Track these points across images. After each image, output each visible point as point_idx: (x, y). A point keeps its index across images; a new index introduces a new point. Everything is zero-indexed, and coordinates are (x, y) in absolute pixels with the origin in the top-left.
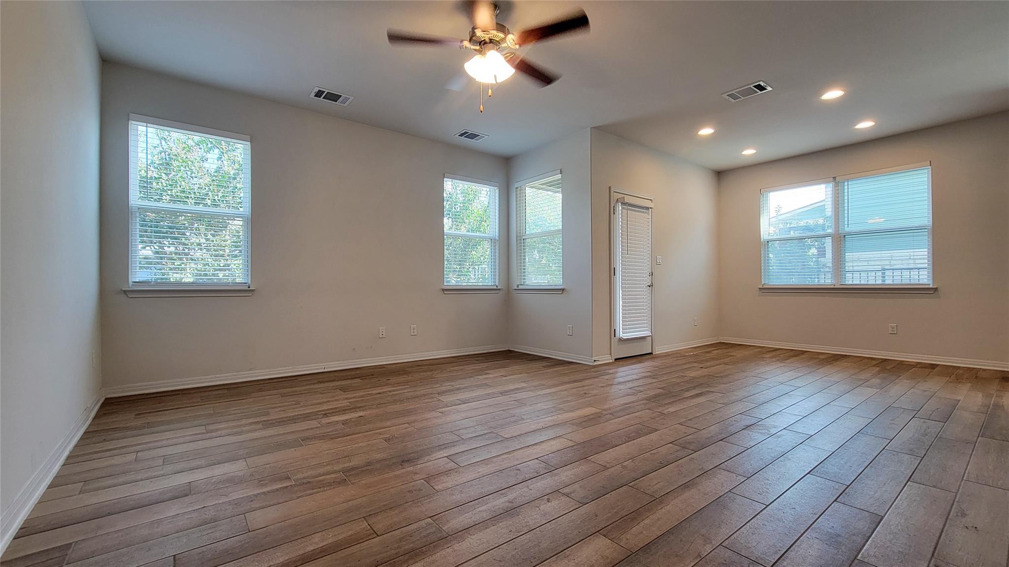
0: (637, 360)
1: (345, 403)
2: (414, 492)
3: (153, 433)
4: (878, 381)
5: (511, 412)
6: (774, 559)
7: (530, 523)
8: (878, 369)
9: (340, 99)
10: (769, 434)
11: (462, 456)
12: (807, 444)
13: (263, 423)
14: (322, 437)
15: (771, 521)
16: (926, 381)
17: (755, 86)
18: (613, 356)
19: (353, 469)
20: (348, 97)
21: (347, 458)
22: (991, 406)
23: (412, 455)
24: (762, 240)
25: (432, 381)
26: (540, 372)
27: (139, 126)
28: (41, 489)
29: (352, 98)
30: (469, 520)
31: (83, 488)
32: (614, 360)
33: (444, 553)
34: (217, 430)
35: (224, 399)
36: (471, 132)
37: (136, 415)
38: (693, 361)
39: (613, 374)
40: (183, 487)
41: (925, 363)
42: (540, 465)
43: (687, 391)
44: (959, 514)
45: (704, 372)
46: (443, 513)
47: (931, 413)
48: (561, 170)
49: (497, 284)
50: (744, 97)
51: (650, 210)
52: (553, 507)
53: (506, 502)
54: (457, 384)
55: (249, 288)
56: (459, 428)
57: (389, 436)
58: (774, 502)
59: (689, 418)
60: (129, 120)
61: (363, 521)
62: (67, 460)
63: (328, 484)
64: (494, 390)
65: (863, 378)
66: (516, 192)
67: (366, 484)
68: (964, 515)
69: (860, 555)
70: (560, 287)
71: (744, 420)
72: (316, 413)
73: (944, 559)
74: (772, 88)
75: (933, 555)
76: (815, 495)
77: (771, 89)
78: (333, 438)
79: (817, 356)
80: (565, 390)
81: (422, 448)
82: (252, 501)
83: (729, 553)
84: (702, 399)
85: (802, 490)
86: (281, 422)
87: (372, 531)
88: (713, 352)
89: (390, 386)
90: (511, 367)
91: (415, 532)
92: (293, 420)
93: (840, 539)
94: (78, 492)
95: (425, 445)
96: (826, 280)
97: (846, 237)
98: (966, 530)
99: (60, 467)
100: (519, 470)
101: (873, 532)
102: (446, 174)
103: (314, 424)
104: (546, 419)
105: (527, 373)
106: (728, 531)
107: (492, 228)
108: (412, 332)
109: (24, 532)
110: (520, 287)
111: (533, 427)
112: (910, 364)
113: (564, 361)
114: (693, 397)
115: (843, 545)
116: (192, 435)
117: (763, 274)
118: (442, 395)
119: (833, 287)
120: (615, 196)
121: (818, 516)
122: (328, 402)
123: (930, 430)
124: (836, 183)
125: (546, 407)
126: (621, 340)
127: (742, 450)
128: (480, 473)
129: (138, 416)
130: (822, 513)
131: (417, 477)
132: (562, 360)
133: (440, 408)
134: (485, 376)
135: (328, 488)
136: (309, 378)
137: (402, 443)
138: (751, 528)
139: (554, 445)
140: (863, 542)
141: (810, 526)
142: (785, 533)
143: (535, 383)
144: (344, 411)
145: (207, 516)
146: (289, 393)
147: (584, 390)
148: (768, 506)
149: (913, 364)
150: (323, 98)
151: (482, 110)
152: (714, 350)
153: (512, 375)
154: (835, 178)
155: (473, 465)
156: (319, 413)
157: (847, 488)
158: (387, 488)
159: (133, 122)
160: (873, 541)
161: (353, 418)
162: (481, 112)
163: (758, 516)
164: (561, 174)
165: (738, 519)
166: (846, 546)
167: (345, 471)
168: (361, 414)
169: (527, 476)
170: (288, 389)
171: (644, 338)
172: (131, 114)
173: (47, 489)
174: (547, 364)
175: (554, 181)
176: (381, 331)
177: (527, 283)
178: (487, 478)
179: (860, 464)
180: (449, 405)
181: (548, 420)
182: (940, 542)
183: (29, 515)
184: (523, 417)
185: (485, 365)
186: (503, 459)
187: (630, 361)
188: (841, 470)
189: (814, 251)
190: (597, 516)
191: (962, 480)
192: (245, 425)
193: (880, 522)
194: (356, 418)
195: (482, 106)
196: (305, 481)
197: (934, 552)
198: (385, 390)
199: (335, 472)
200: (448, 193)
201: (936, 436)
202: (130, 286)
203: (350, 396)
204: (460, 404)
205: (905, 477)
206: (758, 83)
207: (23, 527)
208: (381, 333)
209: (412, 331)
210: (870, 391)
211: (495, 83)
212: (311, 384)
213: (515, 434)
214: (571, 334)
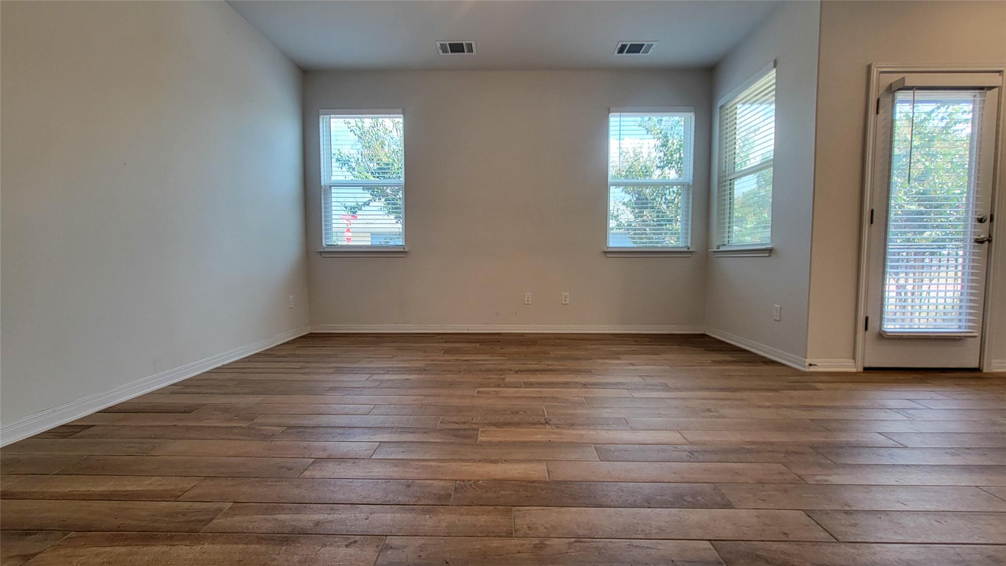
18: (858, 361)
27: (335, 119)
32: (861, 369)
36: (629, 44)
48: (775, 61)
49: (689, 245)
55: (404, 249)
60: (319, 116)
70: (768, 247)
102: (611, 108)
108: (563, 301)
110: (722, 248)
113: (766, 358)
126: (882, 336)
132: (763, 357)
150: (451, 52)
159: (324, 116)
164: (775, 68)
171: (953, 339)
172: (322, 110)
176: (526, 297)
177: (731, 242)
202: (323, 247)
214: (778, 319)
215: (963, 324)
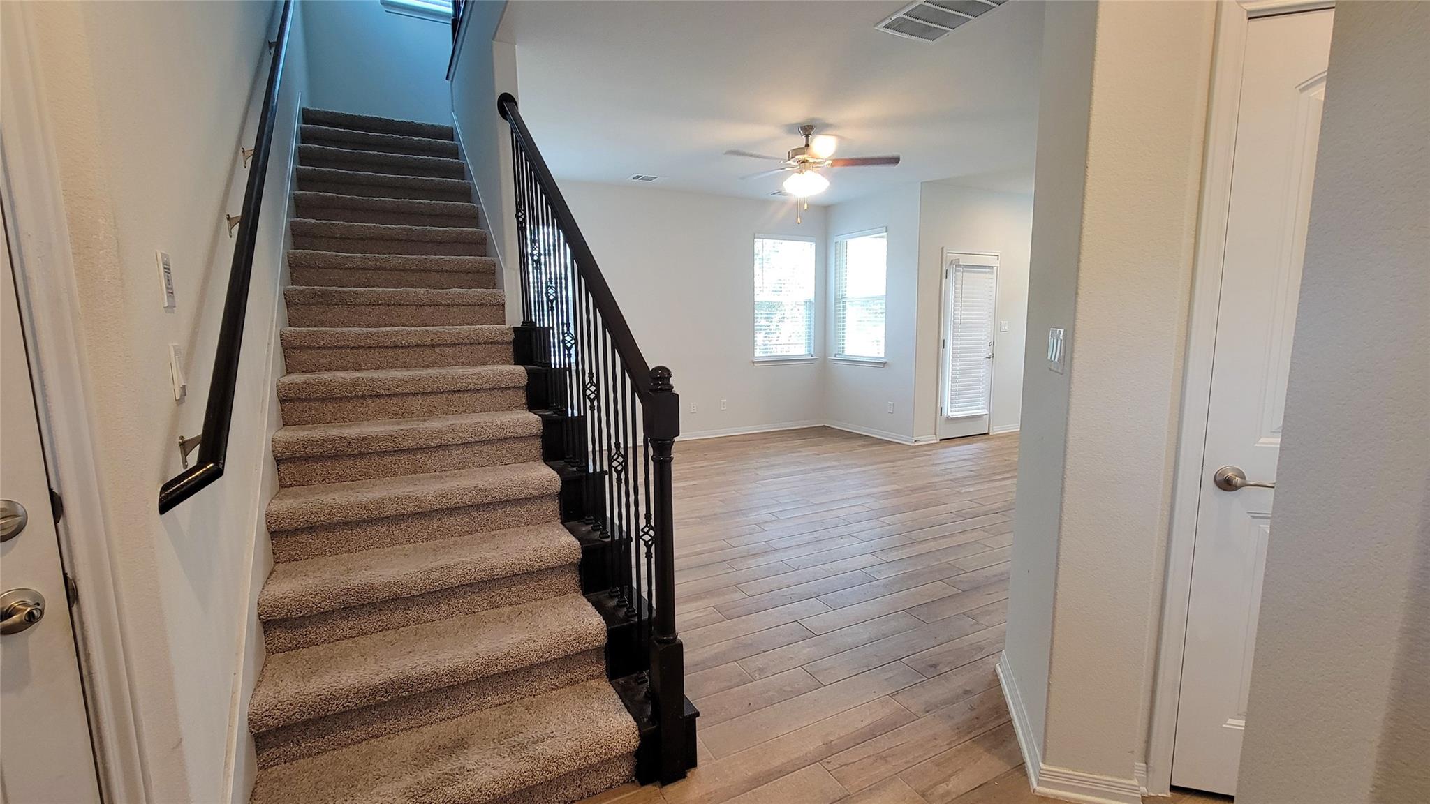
0: (966, 441)
9: (655, 179)
18: (938, 436)
26: (857, 451)
32: (939, 441)
39: (938, 454)
48: (887, 228)
49: (812, 352)
51: (995, 268)
64: (807, 468)
66: (836, 246)
70: (882, 360)
102: (756, 234)
107: (807, 290)
108: (722, 407)
110: (838, 358)
111: (839, 496)
113: (883, 440)
118: (760, 470)
120: (949, 257)
125: (853, 484)
126: (948, 419)
132: (881, 439)
133: (759, 480)
134: (799, 454)
137: (734, 503)
143: (847, 463)
147: (894, 471)
153: (825, 452)
164: (886, 232)
168: (694, 482)
171: (978, 417)
174: (866, 442)
176: (692, 406)
177: (846, 353)
180: (766, 479)
184: (831, 489)
185: (799, 443)
187: (960, 441)
200: (759, 255)
208: (692, 408)
209: (722, 405)
214: (891, 412)
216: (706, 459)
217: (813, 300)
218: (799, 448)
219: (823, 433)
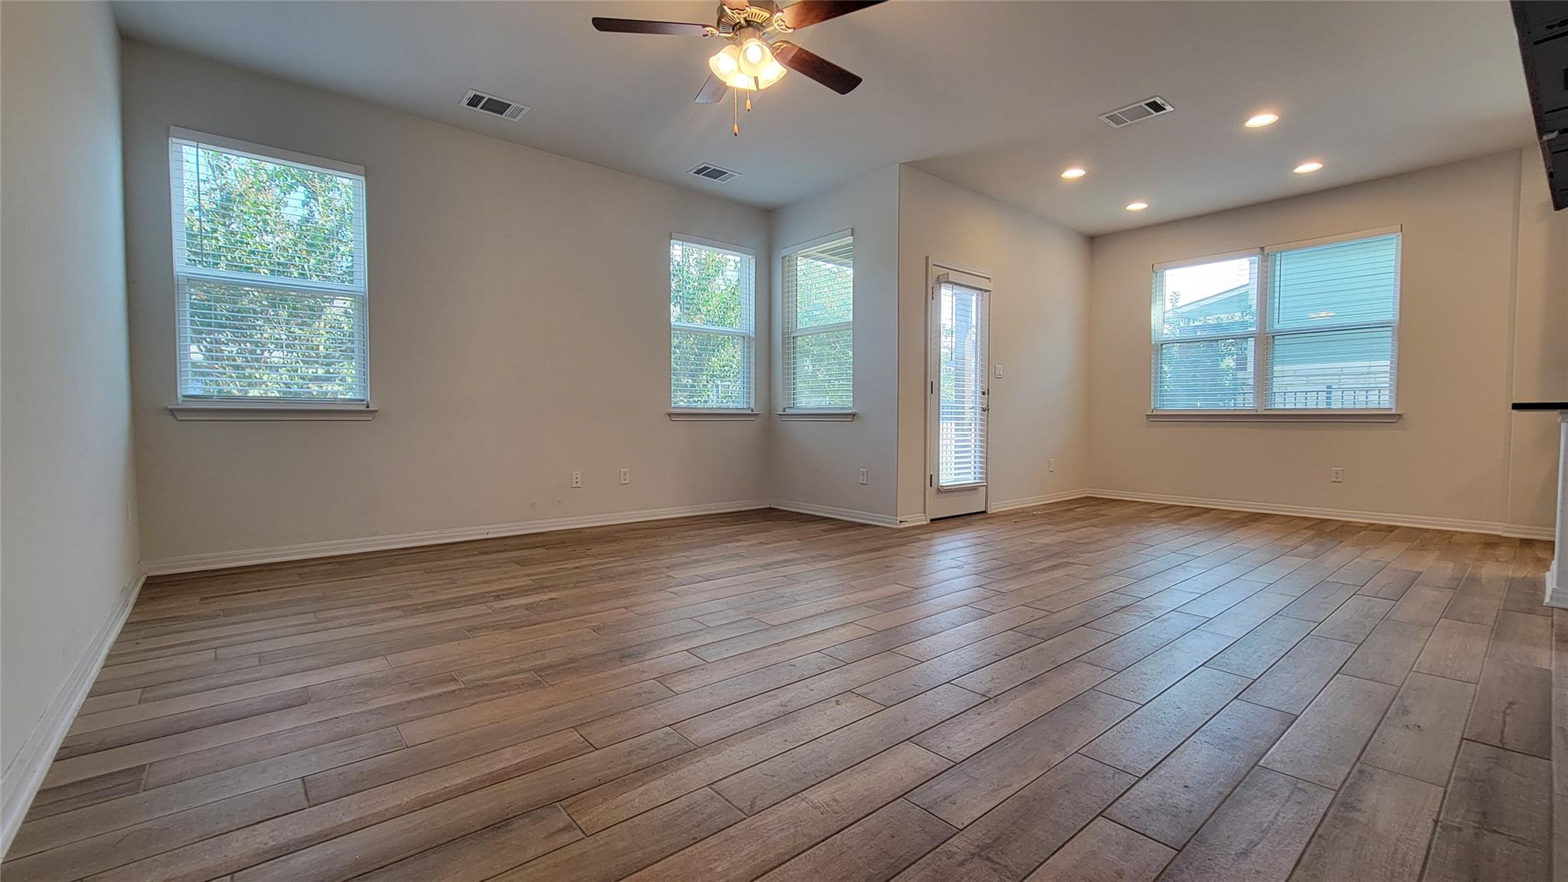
0: (963, 521)
1: (523, 582)
2: (643, 695)
3: (234, 623)
4: (1311, 548)
5: (778, 591)
6: (1148, 767)
7: (813, 731)
8: (1313, 532)
9: (509, 109)
10: (1151, 618)
11: (709, 650)
12: (1203, 629)
13: (404, 609)
14: (497, 627)
15: (1147, 723)
16: (1379, 548)
17: (1147, 104)
18: (927, 514)
19: (550, 667)
20: (521, 106)
21: (539, 654)
22: (1464, 579)
23: (636, 648)
24: (1153, 343)
25: (655, 550)
26: (819, 538)
27: (184, 147)
28: (79, 697)
29: (527, 109)
30: (726, 728)
31: (143, 696)
32: (929, 521)
33: (694, 768)
34: (334, 619)
35: (337, 577)
36: (713, 168)
37: (202, 599)
38: (1048, 522)
39: (928, 540)
40: (297, 693)
41: (1380, 525)
42: (823, 659)
43: (1036, 563)
44: (1400, 712)
45: (1063, 537)
46: (688, 721)
47: (1378, 588)
48: (852, 230)
49: (752, 406)
50: (1131, 120)
51: (987, 294)
52: (847, 710)
53: (777, 705)
54: (696, 554)
55: (368, 407)
56: (701, 614)
57: (597, 624)
58: (1153, 701)
59: (1039, 598)
60: (168, 137)
61: (572, 731)
62: (107, 660)
63: (515, 687)
64: (752, 563)
65: (1290, 544)
66: (782, 264)
67: (571, 686)
68: (1406, 712)
69: (1262, 761)
70: (849, 411)
71: (1117, 599)
72: (483, 595)
73: (1373, 763)
74: (1173, 107)
75: (1358, 759)
76: (1209, 692)
77: (1172, 109)
78: (513, 628)
79: (1227, 516)
80: (858, 562)
81: (648, 640)
82: (404, 709)
83: (1089, 761)
84: (1058, 574)
85: (1191, 685)
86: (431, 608)
87: (586, 743)
88: (1077, 510)
89: (593, 558)
90: (775, 532)
91: (649, 744)
92: (450, 604)
93: (1237, 743)
94: (137, 702)
95: (654, 635)
96: (1246, 402)
97: (1276, 338)
98: (1407, 730)
99: (99, 670)
100: (794, 666)
101: (1283, 734)
102: (673, 233)
103: (481, 609)
104: (830, 601)
105: (799, 540)
106: (1087, 736)
107: (744, 320)
108: (621, 480)
109: (67, 753)
110: (788, 411)
111: (812, 611)
112: (1359, 525)
113: (855, 521)
114: (1046, 570)
115: (1241, 749)
116: (296, 626)
117: (1152, 393)
118: (673, 570)
119: (1254, 413)
120: (935, 272)
121: (1211, 716)
122: (500, 579)
123: (1376, 610)
124: (1264, 255)
125: (829, 585)
126: (941, 491)
127: (1111, 637)
128: (737, 671)
129: (206, 601)
130: (1217, 713)
131: (645, 676)
132: (852, 521)
133: (671, 587)
134: (736, 544)
135: (516, 692)
136: (465, 547)
137: (619, 633)
138: (1120, 732)
139: (843, 634)
140: (1268, 746)
141: (1199, 729)
142: (1165, 738)
143: (811, 554)
144: (523, 592)
145: (341, 730)
146: (436, 568)
147: (885, 562)
148: (1143, 705)
149: (1363, 525)
150: (481, 108)
151: (737, 132)
152: (1077, 508)
153: (777, 542)
154: (1262, 249)
155: (726, 660)
156: (487, 595)
157: (1253, 683)
158: (601, 691)
159: (174, 140)
160: (1280, 744)
161: (541, 601)
162: (736, 135)
163: (1130, 718)
164: (852, 235)
165: (1101, 721)
166: (1244, 750)
167: (538, 670)
168: (553, 595)
169: (805, 673)
170: (433, 564)
171: (974, 488)
172: (172, 127)
173: (87, 698)
174: (828, 527)
175: (842, 247)
176: (574, 478)
177: (799, 404)
178: (748, 676)
179: (1273, 654)
180: (685, 583)
181: (834, 601)
182: (1370, 744)
183: (69, 732)
184: (796, 598)
185: (736, 528)
186: (769, 652)
187: (953, 522)
188: (1246, 661)
189: (1229, 362)
190: (906, 720)
191: (1410, 671)
192: (376, 612)
193: (1293, 722)
194: (546, 600)
195: (736, 126)
196: (479, 683)
197: (1360, 755)
198: (585, 563)
199: (522, 671)
200: (675, 263)
201: (1381, 618)
202: (180, 402)
203: (533, 571)
204: (699, 582)
205: (1333, 668)
206: (1152, 100)
207: (64, 746)
208: (574, 480)
209: (622, 477)
210: (1298, 561)
211: (755, 89)
212: (469, 556)
213: (785, 620)
214: (865, 482)
215: (977, 476)
216: (587, 556)
217: (752, 335)
218: (737, 535)
219: (770, 516)
